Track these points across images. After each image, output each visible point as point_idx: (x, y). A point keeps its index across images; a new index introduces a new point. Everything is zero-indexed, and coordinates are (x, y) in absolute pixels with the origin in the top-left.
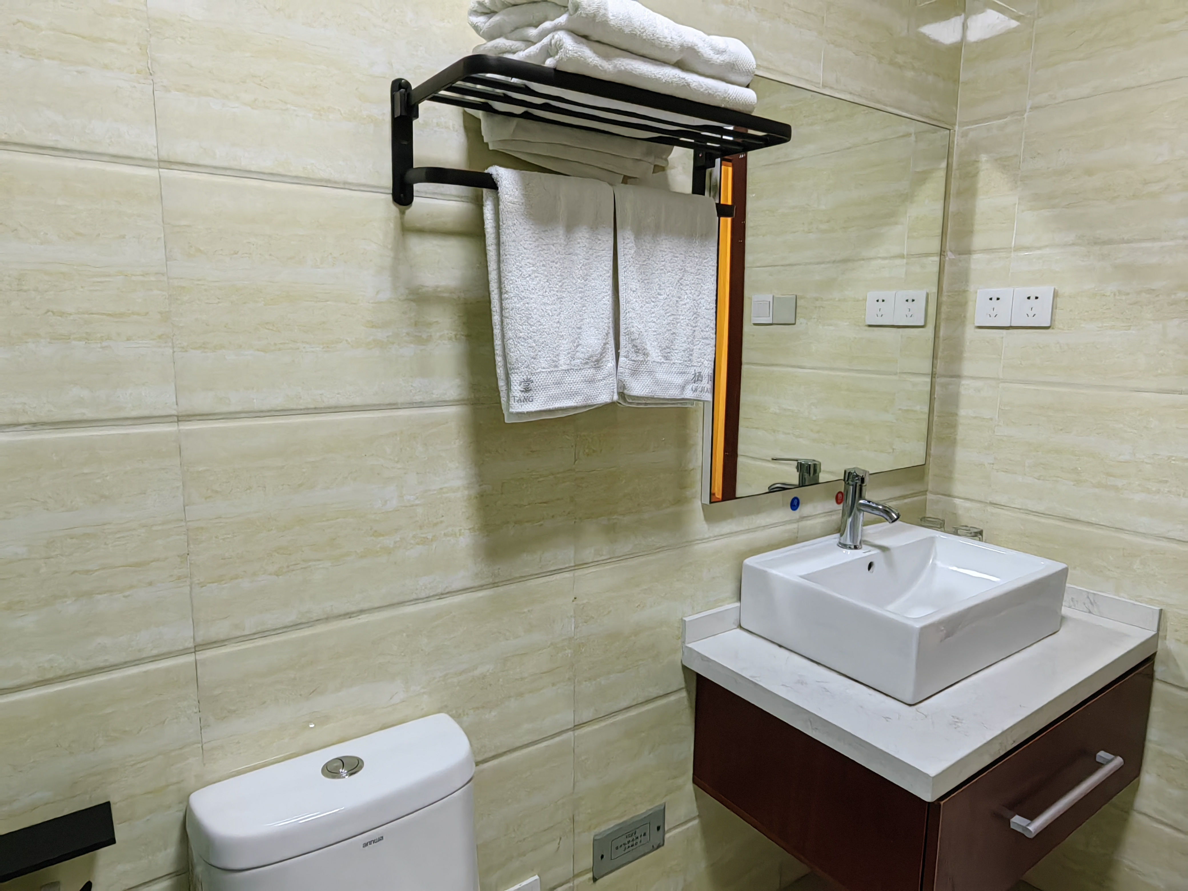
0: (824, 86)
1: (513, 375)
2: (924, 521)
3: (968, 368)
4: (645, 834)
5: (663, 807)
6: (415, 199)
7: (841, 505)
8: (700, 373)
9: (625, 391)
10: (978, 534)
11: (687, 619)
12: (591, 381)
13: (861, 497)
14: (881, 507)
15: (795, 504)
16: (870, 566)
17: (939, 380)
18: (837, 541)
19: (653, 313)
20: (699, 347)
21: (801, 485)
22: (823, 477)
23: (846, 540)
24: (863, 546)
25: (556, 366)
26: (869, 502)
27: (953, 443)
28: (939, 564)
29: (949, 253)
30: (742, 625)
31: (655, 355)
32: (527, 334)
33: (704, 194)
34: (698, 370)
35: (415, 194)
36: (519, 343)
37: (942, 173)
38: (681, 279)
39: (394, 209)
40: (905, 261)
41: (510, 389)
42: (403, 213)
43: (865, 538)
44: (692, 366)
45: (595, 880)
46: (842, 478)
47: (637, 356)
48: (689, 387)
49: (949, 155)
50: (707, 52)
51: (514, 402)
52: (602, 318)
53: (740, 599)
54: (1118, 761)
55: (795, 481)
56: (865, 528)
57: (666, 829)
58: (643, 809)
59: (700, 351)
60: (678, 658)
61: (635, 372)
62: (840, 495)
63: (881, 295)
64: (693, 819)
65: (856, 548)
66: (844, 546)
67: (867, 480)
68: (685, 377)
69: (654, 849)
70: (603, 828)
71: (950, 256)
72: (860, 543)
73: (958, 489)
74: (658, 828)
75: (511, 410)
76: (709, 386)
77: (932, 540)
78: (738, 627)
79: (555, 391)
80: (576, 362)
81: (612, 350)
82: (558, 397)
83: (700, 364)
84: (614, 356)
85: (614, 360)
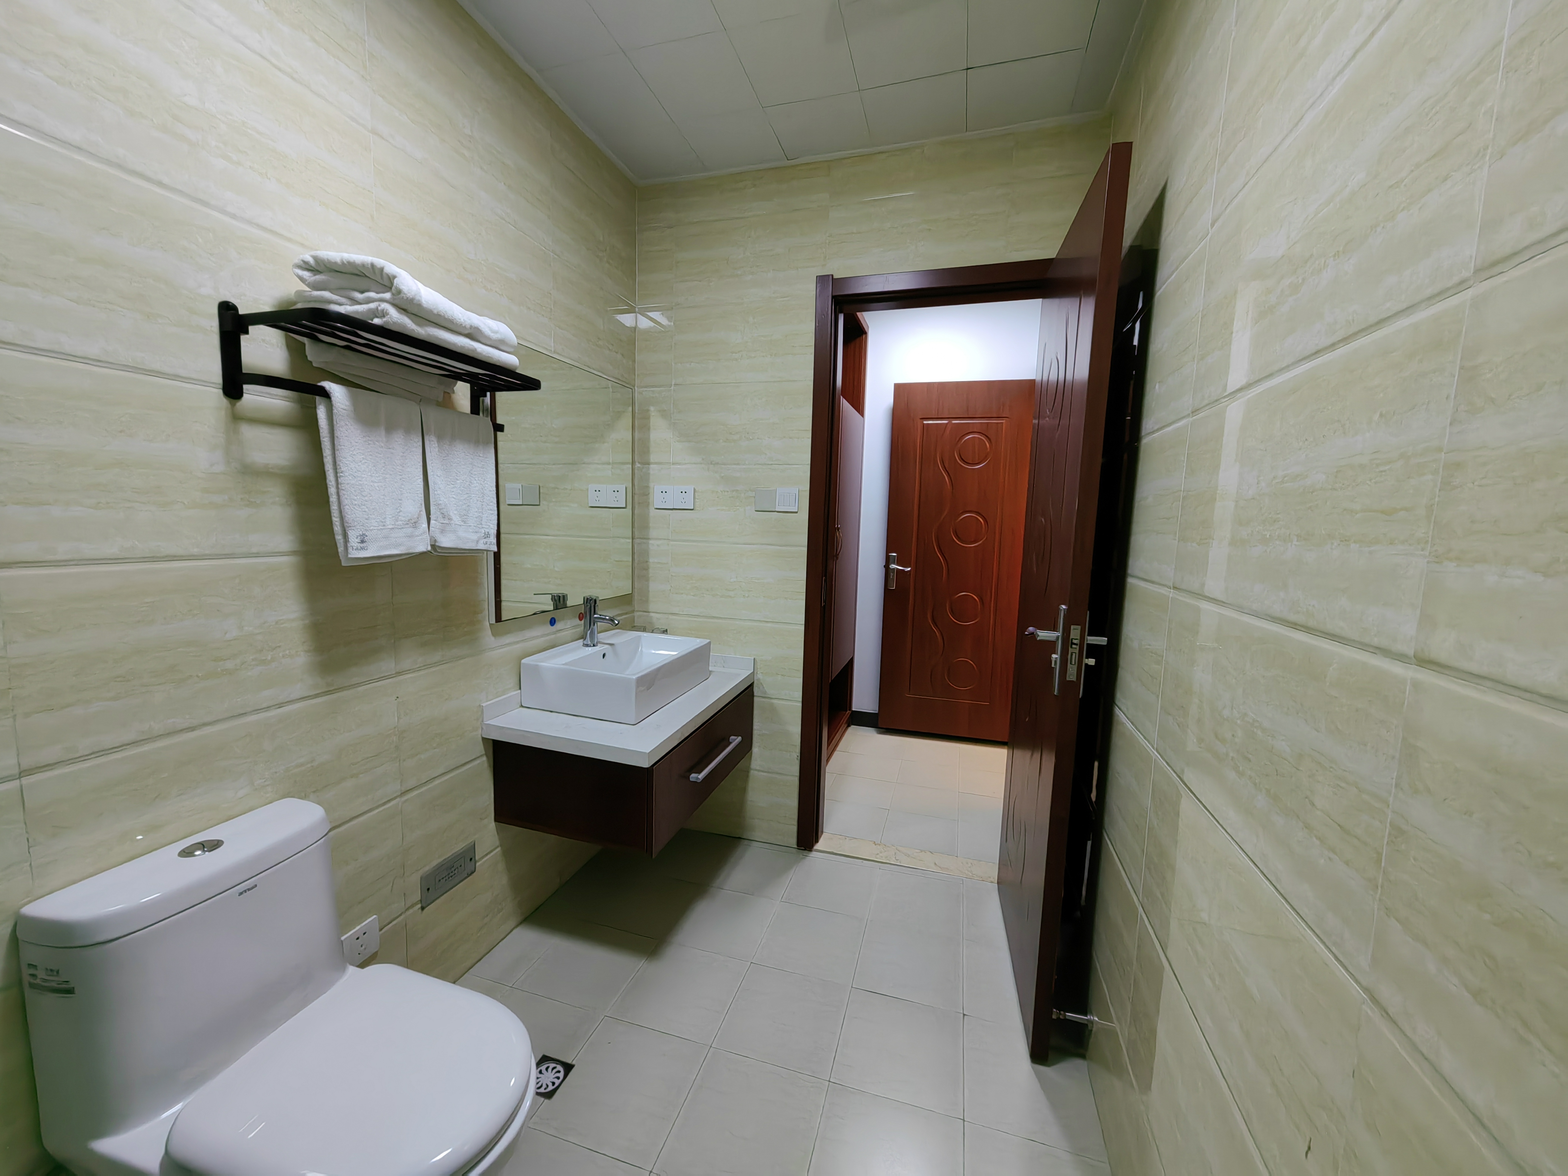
0: (555, 352)
1: (350, 531)
2: (634, 628)
3: (653, 533)
4: (461, 866)
5: (473, 843)
6: (245, 395)
7: (583, 621)
8: (488, 532)
9: (437, 544)
10: (665, 632)
11: (484, 705)
12: (411, 536)
13: (595, 613)
14: (607, 618)
15: (553, 622)
16: (604, 656)
17: (637, 541)
18: (582, 644)
19: (453, 492)
20: (486, 515)
21: (555, 608)
22: (569, 603)
23: (588, 642)
24: (599, 645)
25: (384, 526)
26: (600, 615)
27: (647, 580)
28: (644, 650)
29: (637, 463)
30: (523, 705)
31: (456, 520)
32: (360, 502)
33: (479, 414)
34: (487, 530)
35: (244, 391)
36: (354, 508)
37: (630, 414)
38: (471, 470)
39: (224, 401)
40: (611, 466)
41: (348, 541)
42: (233, 405)
43: (598, 641)
44: (483, 528)
45: (423, 908)
46: (582, 603)
47: (445, 520)
48: (482, 541)
49: (633, 404)
50: (486, 331)
51: (353, 550)
52: (417, 494)
53: (520, 689)
54: (740, 738)
55: (551, 608)
56: (598, 635)
57: (477, 858)
58: (459, 846)
59: (487, 518)
60: (478, 734)
61: (443, 531)
62: (581, 615)
63: (598, 488)
64: (498, 847)
65: (594, 646)
66: (587, 645)
67: (598, 602)
68: (478, 535)
69: (469, 875)
70: (427, 868)
71: (638, 465)
72: (597, 643)
73: (652, 607)
74: (471, 859)
75: (350, 556)
76: (495, 541)
77: (640, 637)
78: (520, 707)
79: (383, 543)
80: (398, 523)
81: (425, 516)
82: (385, 547)
83: (488, 527)
84: (425, 520)
85: (425, 523)
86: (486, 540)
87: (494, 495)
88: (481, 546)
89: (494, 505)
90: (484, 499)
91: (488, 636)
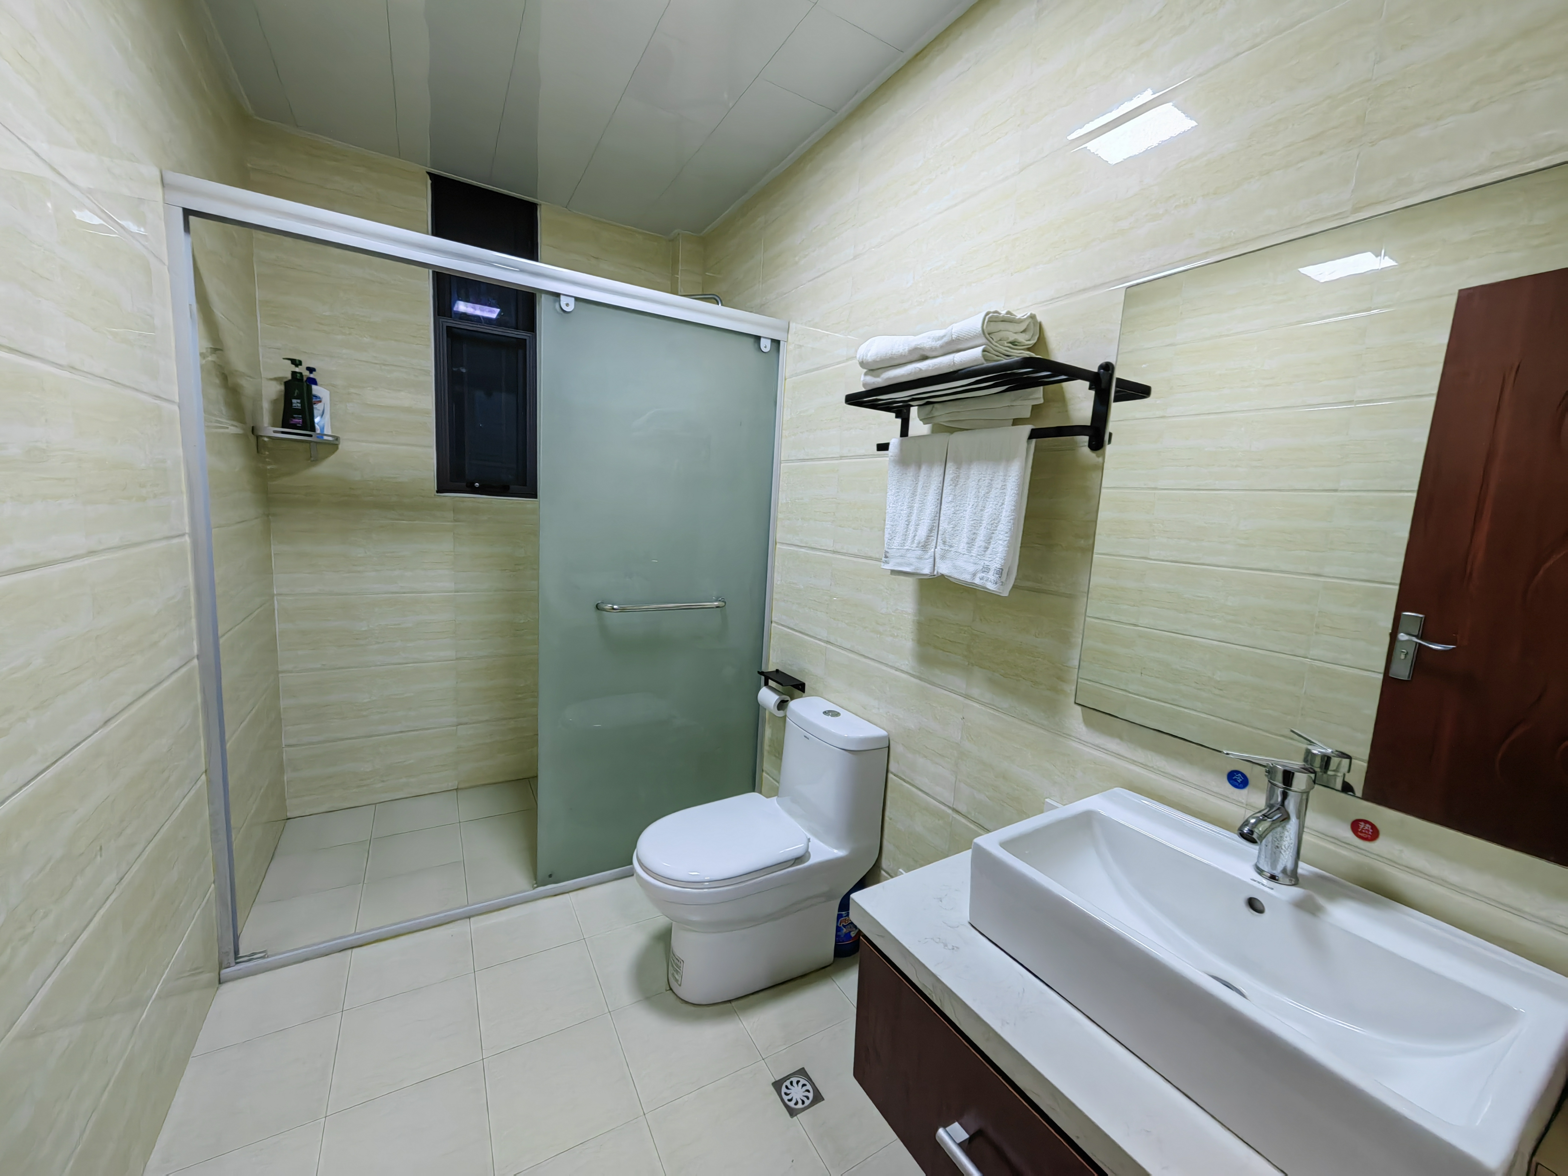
25: (902, 546)
34: (988, 564)
38: (987, 493)
48: (980, 576)
79: (899, 560)
80: (913, 545)
81: (935, 541)
82: (900, 564)
83: (991, 559)
84: (935, 545)
85: (934, 548)
86: (983, 575)
87: (1010, 522)
88: (977, 581)
89: (1006, 535)
90: (996, 527)
91: (1075, 719)
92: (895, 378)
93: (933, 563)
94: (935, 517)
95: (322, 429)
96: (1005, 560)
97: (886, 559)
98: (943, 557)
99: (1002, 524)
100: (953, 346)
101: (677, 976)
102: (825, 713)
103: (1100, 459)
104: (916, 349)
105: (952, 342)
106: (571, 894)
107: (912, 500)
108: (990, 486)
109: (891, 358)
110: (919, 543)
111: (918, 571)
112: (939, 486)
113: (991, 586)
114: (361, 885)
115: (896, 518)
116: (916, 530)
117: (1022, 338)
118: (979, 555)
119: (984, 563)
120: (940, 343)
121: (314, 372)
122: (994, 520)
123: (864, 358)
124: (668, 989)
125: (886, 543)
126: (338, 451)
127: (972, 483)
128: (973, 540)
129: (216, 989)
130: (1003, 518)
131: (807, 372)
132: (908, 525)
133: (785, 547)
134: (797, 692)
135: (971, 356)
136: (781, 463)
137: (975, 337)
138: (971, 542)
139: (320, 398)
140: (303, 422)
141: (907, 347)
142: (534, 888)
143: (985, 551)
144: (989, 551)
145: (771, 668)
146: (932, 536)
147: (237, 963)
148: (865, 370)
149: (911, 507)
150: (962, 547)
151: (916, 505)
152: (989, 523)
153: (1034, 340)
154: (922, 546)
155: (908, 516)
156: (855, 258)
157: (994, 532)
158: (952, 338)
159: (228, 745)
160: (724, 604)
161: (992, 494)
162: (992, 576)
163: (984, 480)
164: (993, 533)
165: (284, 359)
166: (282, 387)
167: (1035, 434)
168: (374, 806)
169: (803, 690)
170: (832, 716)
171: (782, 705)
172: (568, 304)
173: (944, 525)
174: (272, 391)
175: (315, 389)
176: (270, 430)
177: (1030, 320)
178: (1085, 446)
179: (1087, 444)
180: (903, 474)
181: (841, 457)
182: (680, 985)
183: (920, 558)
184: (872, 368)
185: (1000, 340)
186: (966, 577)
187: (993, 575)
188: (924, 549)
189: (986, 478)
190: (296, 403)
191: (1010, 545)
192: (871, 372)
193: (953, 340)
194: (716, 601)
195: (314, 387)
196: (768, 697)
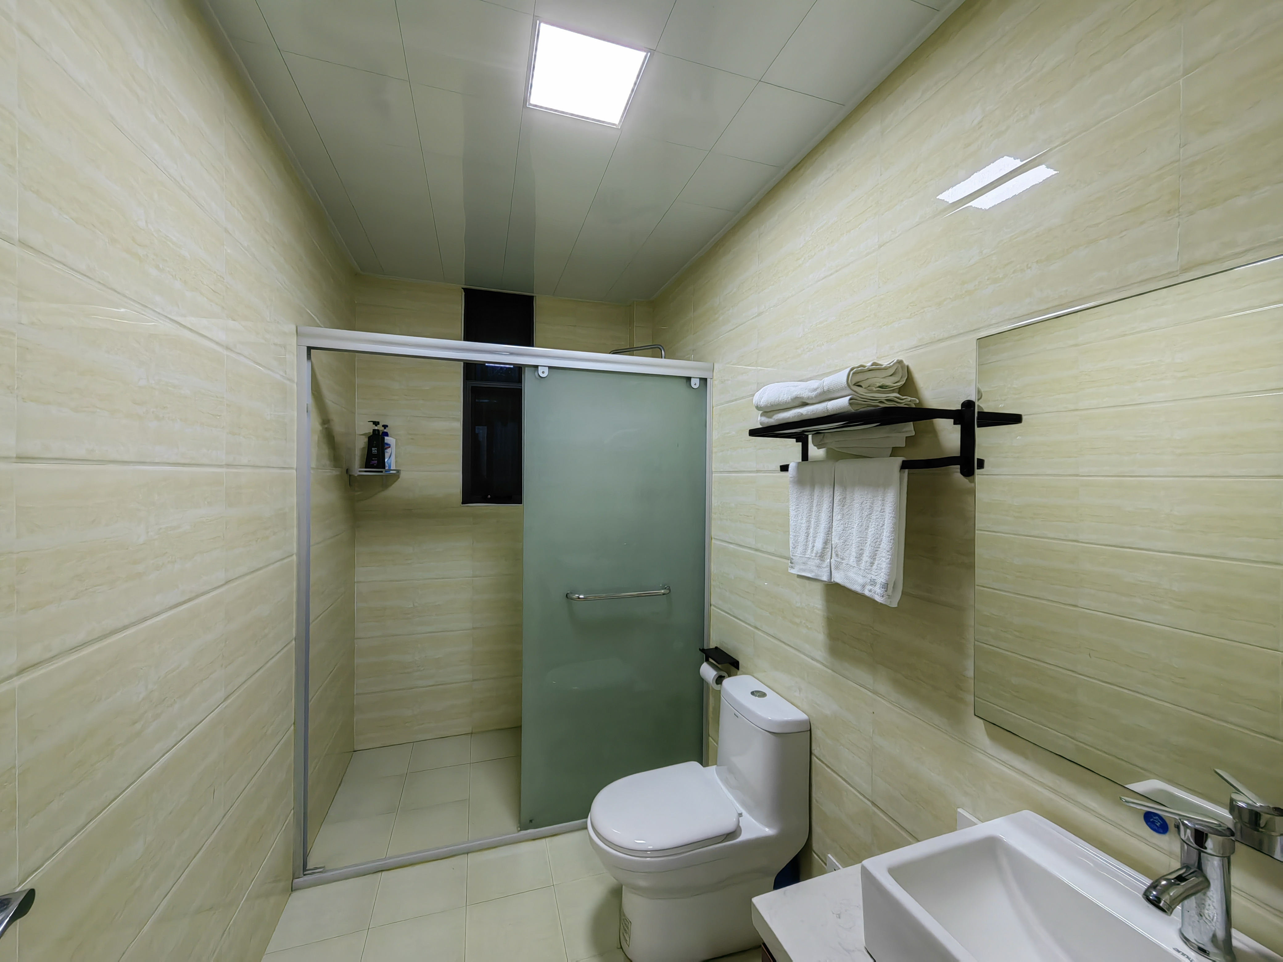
8: (875, 580)
34: (874, 577)
38: (869, 514)
44: (870, 574)
48: (869, 588)
68: (865, 580)
79: (802, 567)
80: (812, 555)
81: (830, 552)
82: (804, 570)
83: (876, 574)
84: (830, 556)
85: (830, 558)
86: (872, 588)
87: (890, 542)
88: (867, 593)
89: (888, 553)
90: (880, 545)
91: (978, 730)
92: (783, 419)
93: (829, 571)
94: (828, 531)
95: (390, 466)
96: (888, 575)
97: (791, 565)
98: (837, 568)
99: (884, 543)
100: (826, 396)
101: (626, 936)
102: (753, 693)
103: (973, 485)
104: (796, 398)
105: (824, 393)
106: (547, 839)
107: (810, 515)
108: (871, 508)
109: (778, 404)
110: (816, 554)
111: (818, 578)
112: (830, 506)
113: (878, 599)
114: (395, 814)
115: (798, 530)
116: (814, 542)
117: (889, 382)
118: (866, 569)
119: (871, 577)
120: (815, 393)
121: (387, 428)
122: (877, 539)
123: (758, 403)
124: (619, 947)
125: (791, 550)
126: (399, 479)
127: (856, 505)
128: (861, 555)
129: (288, 895)
130: (884, 537)
131: (728, 402)
132: (807, 536)
133: (718, 543)
134: (733, 669)
135: (841, 404)
136: (712, 473)
137: (842, 389)
138: (859, 558)
139: (389, 445)
140: (377, 462)
141: (790, 397)
142: (519, 831)
143: (872, 566)
144: (875, 567)
145: (712, 645)
146: (827, 548)
147: (305, 875)
148: (761, 412)
149: (809, 521)
150: (852, 560)
151: (813, 521)
152: (873, 542)
153: (903, 381)
154: (819, 556)
155: (807, 529)
156: (759, 315)
157: (877, 549)
158: (824, 390)
159: (310, 704)
160: (668, 591)
161: (874, 517)
162: (878, 589)
163: (866, 503)
164: (877, 551)
165: (369, 422)
166: (366, 440)
167: (905, 465)
168: (413, 743)
169: (738, 668)
170: (759, 696)
171: (719, 680)
172: (544, 372)
173: (835, 540)
174: (361, 443)
175: (387, 439)
176: (358, 470)
177: (897, 365)
178: (958, 472)
179: (959, 470)
180: (801, 492)
181: (758, 471)
182: (629, 946)
183: (819, 567)
184: (767, 411)
185: (869, 386)
186: (857, 588)
187: (880, 589)
188: (821, 559)
189: (868, 502)
190: (374, 450)
191: (891, 563)
192: (765, 413)
193: (825, 392)
194: (663, 589)
195: (386, 438)
196: (708, 672)
